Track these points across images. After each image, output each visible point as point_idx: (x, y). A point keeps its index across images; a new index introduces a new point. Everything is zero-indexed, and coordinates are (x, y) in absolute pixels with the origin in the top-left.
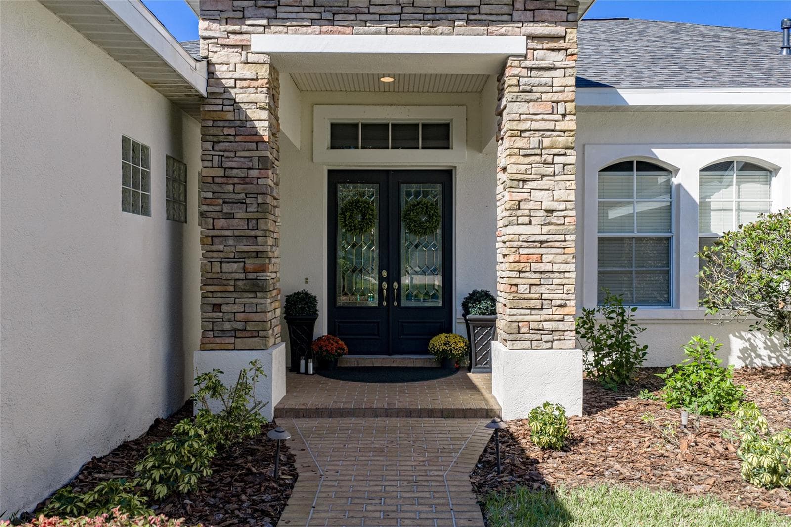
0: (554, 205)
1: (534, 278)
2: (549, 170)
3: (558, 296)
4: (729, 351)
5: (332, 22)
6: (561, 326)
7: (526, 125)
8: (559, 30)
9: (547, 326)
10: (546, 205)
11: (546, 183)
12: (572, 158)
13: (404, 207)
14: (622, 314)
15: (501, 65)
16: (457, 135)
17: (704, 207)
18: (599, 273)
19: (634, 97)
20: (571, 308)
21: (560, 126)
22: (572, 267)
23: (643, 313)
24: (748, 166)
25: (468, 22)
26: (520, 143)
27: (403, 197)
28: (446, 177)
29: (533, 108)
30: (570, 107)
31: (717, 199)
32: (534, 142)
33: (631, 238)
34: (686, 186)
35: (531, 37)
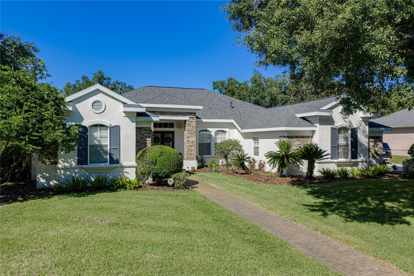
0: (193, 141)
1: (190, 151)
2: (192, 136)
3: (193, 153)
4: (219, 162)
5: (162, 115)
6: (194, 157)
7: (189, 129)
8: (194, 117)
9: (192, 157)
10: (192, 141)
11: (192, 138)
12: (195, 134)
13: (165, 138)
14: (202, 156)
15: (185, 121)
16: (175, 125)
17: (216, 138)
18: (199, 149)
19: (204, 120)
20: (195, 155)
21: (194, 130)
22: (195, 149)
23: (205, 156)
24: (223, 131)
25: (181, 115)
26: (188, 132)
27: (165, 136)
28: (173, 133)
29: (190, 127)
30: (195, 127)
31: (217, 137)
32: (190, 132)
33: (204, 143)
34: (212, 134)
35: (190, 117)
